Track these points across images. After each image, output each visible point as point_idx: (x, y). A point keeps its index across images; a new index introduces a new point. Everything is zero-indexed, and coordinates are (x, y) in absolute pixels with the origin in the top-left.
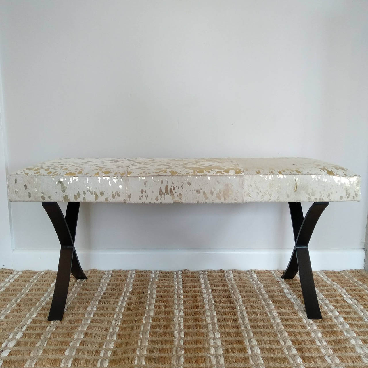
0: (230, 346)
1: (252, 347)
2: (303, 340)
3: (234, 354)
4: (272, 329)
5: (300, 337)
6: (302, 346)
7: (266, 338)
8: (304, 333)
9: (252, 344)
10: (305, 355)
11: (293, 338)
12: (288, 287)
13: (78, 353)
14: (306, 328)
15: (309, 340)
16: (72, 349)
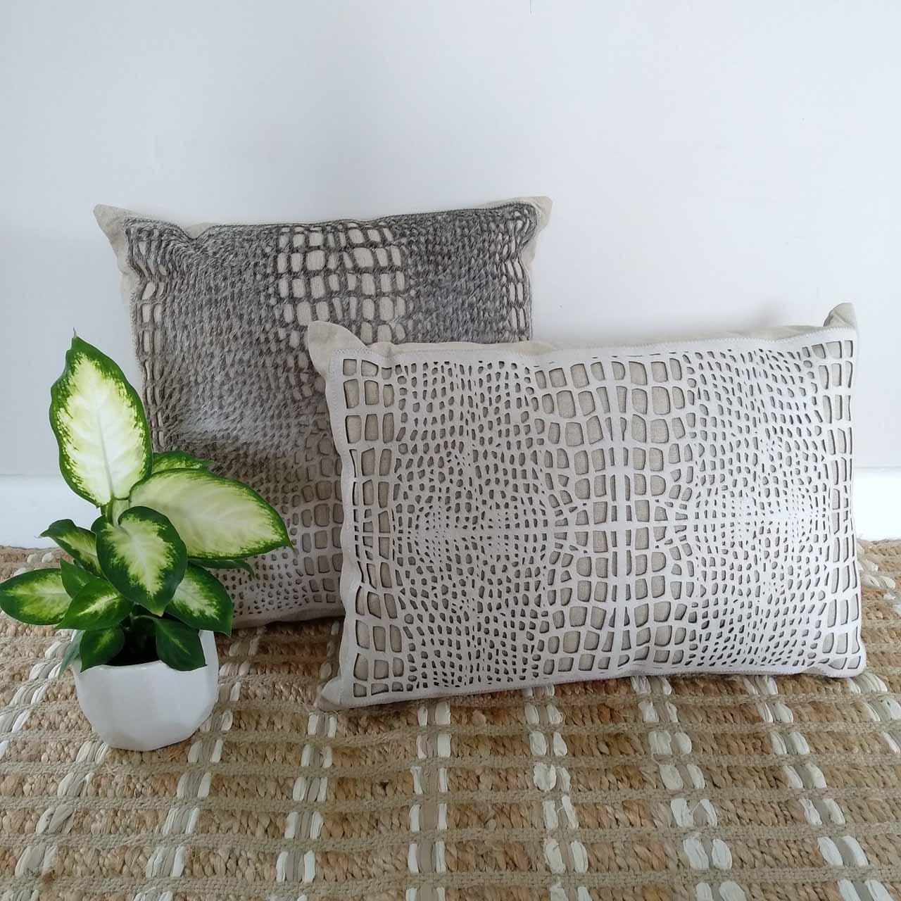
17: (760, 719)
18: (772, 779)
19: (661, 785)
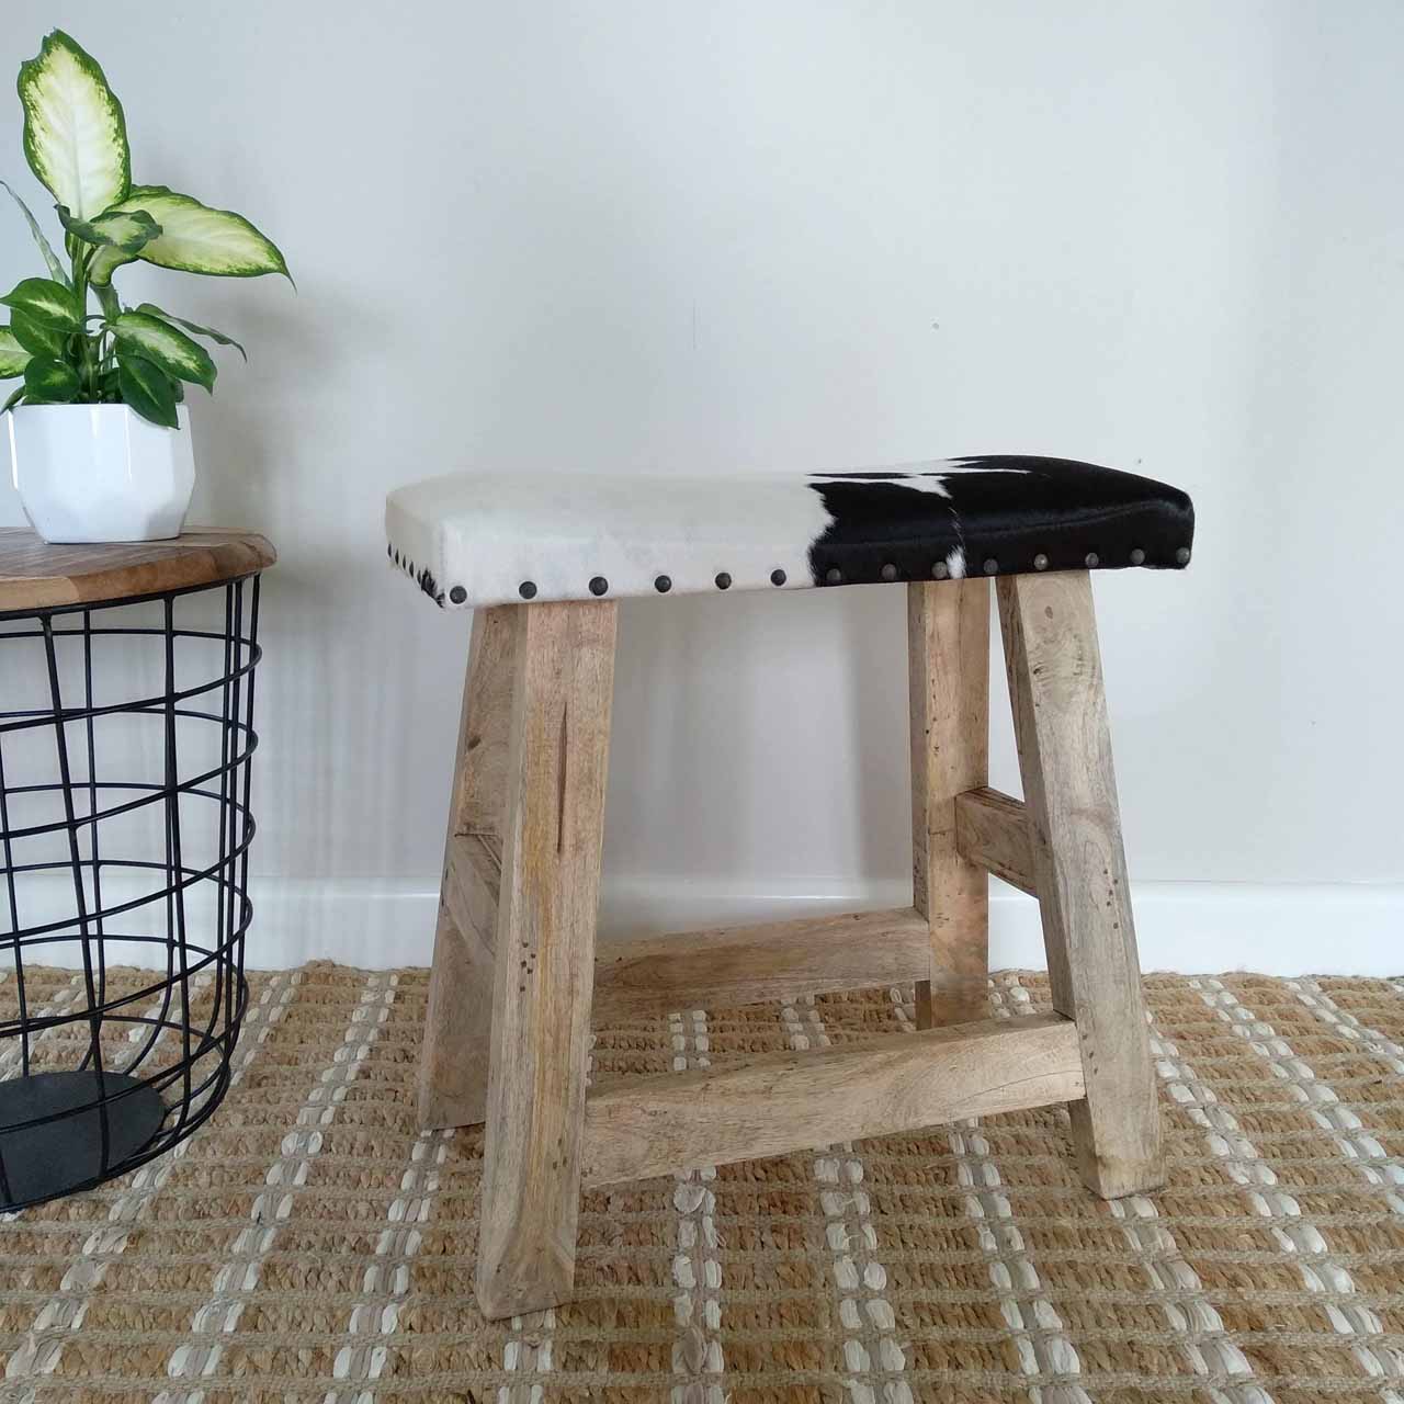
0: (935, 1334)
1: (1040, 1338)
2: (1269, 1308)
3: (957, 1372)
4: (1124, 1250)
5: (1255, 1292)
6: (1268, 1340)
7: (1098, 1294)
8: (1270, 1268)
9: (1038, 1326)
10: (1289, 1380)
11: (1221, 1295)
12: (1174, 1051)
13: (228, 1366)
14: (1274, 1247)
15: (1296, 1305)
16: (202, 1345)
17: (950, 1151)
18: (950, 1207)
19: (820, 1211)
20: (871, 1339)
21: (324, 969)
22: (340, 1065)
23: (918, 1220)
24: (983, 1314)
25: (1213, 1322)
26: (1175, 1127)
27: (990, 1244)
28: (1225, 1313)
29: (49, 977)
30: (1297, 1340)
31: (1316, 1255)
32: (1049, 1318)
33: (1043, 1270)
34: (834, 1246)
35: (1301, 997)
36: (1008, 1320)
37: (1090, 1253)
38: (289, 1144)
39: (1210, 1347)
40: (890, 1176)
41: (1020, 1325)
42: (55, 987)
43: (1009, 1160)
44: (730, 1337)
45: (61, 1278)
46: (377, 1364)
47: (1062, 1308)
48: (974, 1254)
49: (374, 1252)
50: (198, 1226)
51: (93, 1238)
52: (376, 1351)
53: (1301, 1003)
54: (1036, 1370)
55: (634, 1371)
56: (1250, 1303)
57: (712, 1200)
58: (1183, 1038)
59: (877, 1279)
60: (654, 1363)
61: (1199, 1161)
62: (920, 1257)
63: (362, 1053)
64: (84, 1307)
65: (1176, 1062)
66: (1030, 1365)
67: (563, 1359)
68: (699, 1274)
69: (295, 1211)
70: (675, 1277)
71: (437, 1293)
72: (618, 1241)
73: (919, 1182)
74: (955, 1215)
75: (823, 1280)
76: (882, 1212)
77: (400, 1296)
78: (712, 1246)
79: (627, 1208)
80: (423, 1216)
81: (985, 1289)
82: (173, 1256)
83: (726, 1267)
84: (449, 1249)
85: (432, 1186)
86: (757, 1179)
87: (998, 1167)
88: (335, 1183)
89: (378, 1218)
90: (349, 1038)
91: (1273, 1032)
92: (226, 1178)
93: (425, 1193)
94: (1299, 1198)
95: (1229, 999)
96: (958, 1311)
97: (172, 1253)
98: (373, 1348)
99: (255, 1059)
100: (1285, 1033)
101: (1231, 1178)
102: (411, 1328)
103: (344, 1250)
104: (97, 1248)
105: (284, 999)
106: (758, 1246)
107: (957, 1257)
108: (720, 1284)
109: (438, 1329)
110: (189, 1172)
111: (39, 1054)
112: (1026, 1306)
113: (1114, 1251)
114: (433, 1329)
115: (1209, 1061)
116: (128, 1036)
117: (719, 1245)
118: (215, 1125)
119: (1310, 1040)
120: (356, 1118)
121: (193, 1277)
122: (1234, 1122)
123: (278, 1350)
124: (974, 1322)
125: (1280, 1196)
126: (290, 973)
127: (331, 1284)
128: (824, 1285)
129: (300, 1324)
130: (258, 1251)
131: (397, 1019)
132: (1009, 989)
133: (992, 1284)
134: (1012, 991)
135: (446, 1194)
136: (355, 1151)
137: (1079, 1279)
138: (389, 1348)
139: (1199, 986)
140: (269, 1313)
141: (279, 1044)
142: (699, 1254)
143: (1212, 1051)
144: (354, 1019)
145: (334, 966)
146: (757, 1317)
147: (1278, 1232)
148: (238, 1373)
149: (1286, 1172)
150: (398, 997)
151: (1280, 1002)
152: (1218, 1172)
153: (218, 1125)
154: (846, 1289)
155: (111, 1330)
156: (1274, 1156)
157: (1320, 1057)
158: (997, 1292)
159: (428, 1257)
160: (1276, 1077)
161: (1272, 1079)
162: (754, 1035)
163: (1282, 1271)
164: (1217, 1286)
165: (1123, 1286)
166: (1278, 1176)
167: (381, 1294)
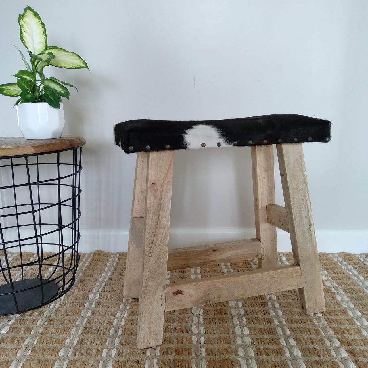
0: (262, 347)
1: (290, 348)
2: (353, 340)
3: (268, 357)
4: (313, 325)
5: (349, 335)
6: (353, 348)
7: (306, 336)
8: (353, 329)
9: (290, 344)
10: (359, 359)
11: (340, 336)
12: (326, 273)
13: (75, 354)
14: (354, 323)
15: (360, 339)
16: (68, 348)
18: (266, 313)
19: (231, 314)
20: (245, 347)
21: (99, 252)
22: (104, 277)
23: (257, 316)
24: (275, 342)
25: (338, 344)
26: (326, 292)
27: (277, 323)
28: (341, 341)
29: (28, 255)
30: (361, 348)
31: (365, 326)
32: (293, 342)
33: (291, 329)
34: (235, 323)
35: (360, 259)
36: (282, 343)
37: (304, 325)
38: (91, 297)
39: (337, 350)
40: (250, 305)
41: (285, 344)
42: (30, 257)
43: (282, 301)
44: (207, 346)
45: (31, 331)
46: (114, 353)
47: (296, 340)
48: (272, 326)
49: (113, 324)
50: (67, 318)
51: (40, 321)
52: (113, 350)
53: (360, 260)
54: (289, 356)
55: (181, 355)
56: (347, 338)
57: (202, 311)
58: (328, 269)
59: (246, 332)
60: (187, 353)
61: (333, 301)
62: (258, 326)
63: (109, 274)
64: (37, 338)
65: (326, 276)
66: (288, 355)
67: (163, 352)
68: (199, 330)
69: (92, 314)
70: (192, 331)
71: (130, 335)
72: (177, 322)
73: (257, 306)
74: (267, 315)
75: (232, 332)
76: (247, 314)
77: (120, 336)
78: (202, 323)
79: (179, 313)
80: (125, 316)
81: (275, 335)
82: (60, 325)
83: (206, 328)
84: (132, 324)
85: (128, 308)
86: (214, 306)
87: (278, 302)
88: (102, 307)
89: (114, 316)
90: (106, 270)
91: (352, 268)
92: (74, 305)
93: (126, 309)
94: (360, 311)
95: (341, 259)
96: (268, 340)
97: (60, 324)
98: (113, 349)
99: (82, 275)
100: (356, 268)
101: (342, 306)
102: (123, 344)
103: (105, 324)
104: (41, 323)
105: (89, 260)
106: (214, 323)
107: (267, 326)
108: (204, 333)
109: (130, 344)
110: (64, 304)
111: (26, 274)
112: (286, 340)
113: (310, 325)
114: (128, 344)
115: (335, 275)
116: (49, 270)
117: (204, 323)
118: (71, 292)
119: (363, 270)
120: (108, 290)
121: (66, 331)
122: (342, 291)
123: (87, 350)
124: (272, 343)
125: (355, 310)
126: (91, 253)
127: (101, 333)
128: (232, 333)
129: (93, 343)
130: (82, 324)
131: (119, 265)
132: (281, 257)
133: (277, 333)
134: (282, 257)
135: (132, 310)
136: (108, 299)
137: (301, 331)
138: (117, 349)
139: (332, 256)
140: (85, 340)
141: (88, 271)
142: (199, 325)
143: (336, 273)
144: (107, 265)
145: (102, 252)
146: (214, 341)
147: (355, 320)
148: (77, 355)
149: (357, 304)
150: (119, 259)
151: (354, 260)
152: (338, 304)
153: (72, 292)
154: (238, 334)
155: (44, 344)
156: (353, 300)
157: (366, 274)
158: (278, 335)
159: (127, 326)
160: (354, 279)
161: (352, 280)
162: (212, 269)
163: (356, 330)
164: (338, 334)
165: (313, 334)
166: (355, 305)
167: (115, 335)
